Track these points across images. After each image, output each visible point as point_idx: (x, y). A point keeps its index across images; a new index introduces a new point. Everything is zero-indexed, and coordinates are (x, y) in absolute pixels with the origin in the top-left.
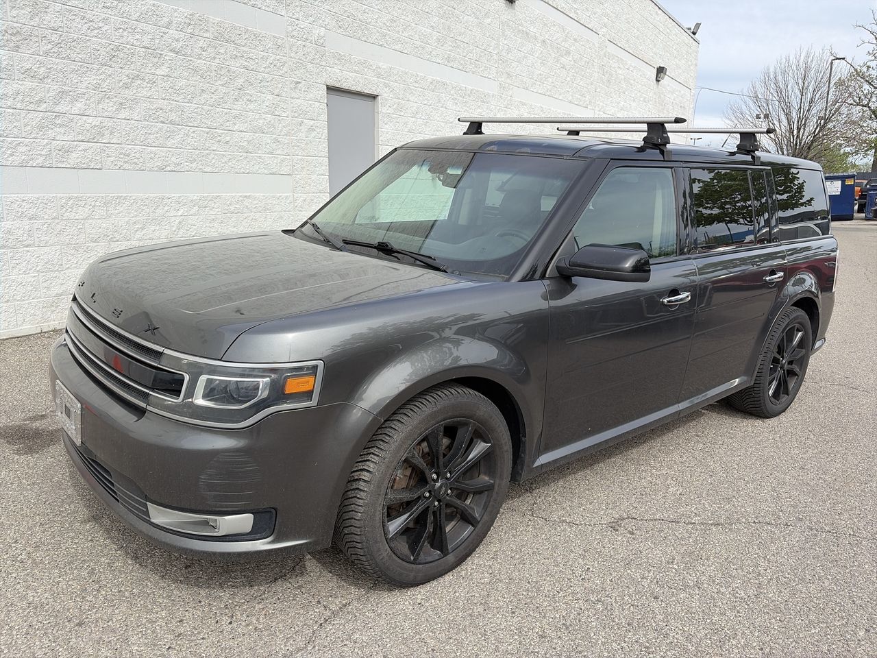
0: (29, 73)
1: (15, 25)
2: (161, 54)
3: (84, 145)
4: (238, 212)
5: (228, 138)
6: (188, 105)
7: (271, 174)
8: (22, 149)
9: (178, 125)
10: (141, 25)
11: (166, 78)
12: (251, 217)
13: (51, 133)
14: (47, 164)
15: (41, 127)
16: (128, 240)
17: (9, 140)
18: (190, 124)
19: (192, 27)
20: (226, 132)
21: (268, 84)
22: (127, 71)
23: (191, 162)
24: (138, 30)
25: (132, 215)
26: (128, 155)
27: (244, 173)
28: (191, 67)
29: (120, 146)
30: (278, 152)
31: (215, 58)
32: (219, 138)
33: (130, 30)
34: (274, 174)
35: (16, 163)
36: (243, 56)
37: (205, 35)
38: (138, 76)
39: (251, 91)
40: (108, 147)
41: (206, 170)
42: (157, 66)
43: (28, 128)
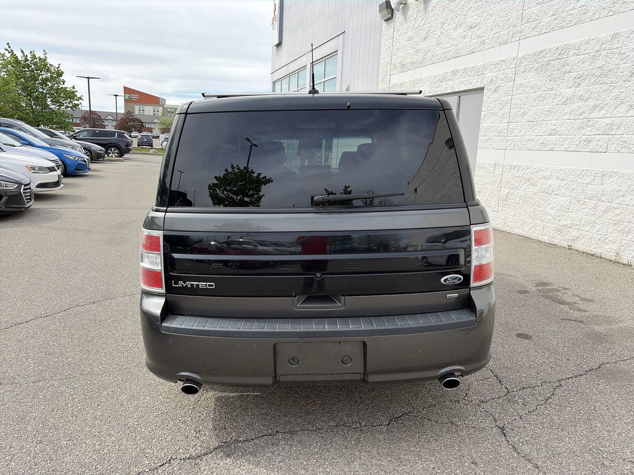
0: (581, 98)
1: (581, 72)
3: (598, 137)
8: (567, 141)
13: (583, 131)
14: (577, 150)
15: (579, 128)
16: (610, 202)
17: (563, 137)
25: (618, 185)
26: (626, 142)
29: (621, 136)
35: (563, 150)
40: (614, 137)
43: (573, 129)
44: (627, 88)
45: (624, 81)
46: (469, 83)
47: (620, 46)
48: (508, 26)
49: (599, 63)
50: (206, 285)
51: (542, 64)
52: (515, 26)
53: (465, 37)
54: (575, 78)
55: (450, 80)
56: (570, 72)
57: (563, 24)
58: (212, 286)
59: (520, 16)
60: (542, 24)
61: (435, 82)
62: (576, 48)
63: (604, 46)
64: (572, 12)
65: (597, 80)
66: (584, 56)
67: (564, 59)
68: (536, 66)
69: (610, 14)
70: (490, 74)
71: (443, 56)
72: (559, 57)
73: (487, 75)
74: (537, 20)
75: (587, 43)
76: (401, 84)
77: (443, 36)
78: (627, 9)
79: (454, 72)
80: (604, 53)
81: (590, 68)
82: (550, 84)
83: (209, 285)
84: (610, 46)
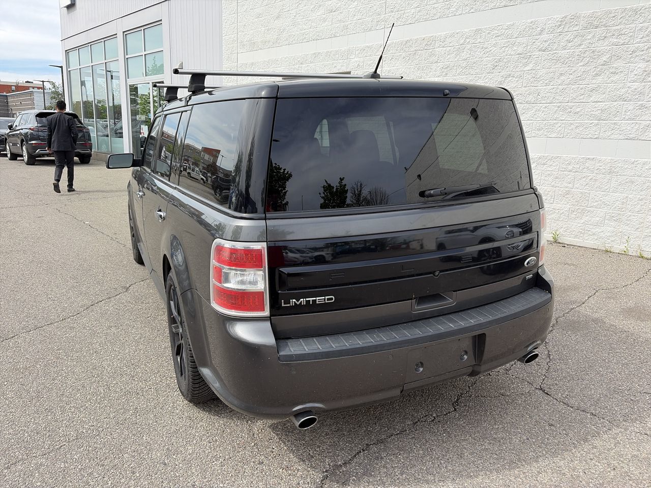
2: (530, 56)
4: (576, 172)
5: (578, 110)
6: (545, 87)
7: (627, 139)
9: (533, 103)
10: (518, 40)
11: (530, 72)
12: (590, 178)
18: (543, 102)
19: (563, 26)
20: (578, 104)
21: (642, 53)
22: (502, 74)
23: (539, 130)
24: (516, 44)
27: (591, 138)
28: (555, 58)
30: (643, 118)
31: (580, 45)
32: (570, 110)
33: (510, 46)
34: (631, 139)
36: (614, 35)
37: (575, 29)
38: (510, 75)
39: (619, 64)
41: (551, 136)
42: (526, 65)
44: (491, 79)
45: (488, 73)
46: (334, 66)
47: (482, 41)
48: (371, 14)
49: (464, 55)
50: (325, 299)
51: (410, 53)
52: (379, 15)
53: (325, 20)
54: (443, 68)
55: (311, 62)
56: (437, 62)
57: (428, 16)
58: (332, 299)
59: (384, 5)
60: (407, 15)
61: (294, 63)
62: (442, 40)
63: (468, 40)
64: (436, 6)
65: (463, 71)
66: (450, 48)
67: (431, 50)
68: (404, 54)
69: (472, 11)
70: (356, 59)
71: (301, 38)
72: (426, 48)
73: (353, 60)
74: (401, 10)
75: (452, 36)
76: (252, 64)
77: (299, 16)
78: (487, 8)
79: (316, 55)
80: (469, 47)
81: (456, 59)
82: (419, 72)
83: (328, 299)
84: (473, 41)
